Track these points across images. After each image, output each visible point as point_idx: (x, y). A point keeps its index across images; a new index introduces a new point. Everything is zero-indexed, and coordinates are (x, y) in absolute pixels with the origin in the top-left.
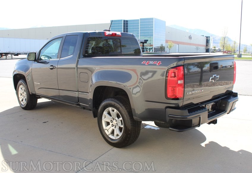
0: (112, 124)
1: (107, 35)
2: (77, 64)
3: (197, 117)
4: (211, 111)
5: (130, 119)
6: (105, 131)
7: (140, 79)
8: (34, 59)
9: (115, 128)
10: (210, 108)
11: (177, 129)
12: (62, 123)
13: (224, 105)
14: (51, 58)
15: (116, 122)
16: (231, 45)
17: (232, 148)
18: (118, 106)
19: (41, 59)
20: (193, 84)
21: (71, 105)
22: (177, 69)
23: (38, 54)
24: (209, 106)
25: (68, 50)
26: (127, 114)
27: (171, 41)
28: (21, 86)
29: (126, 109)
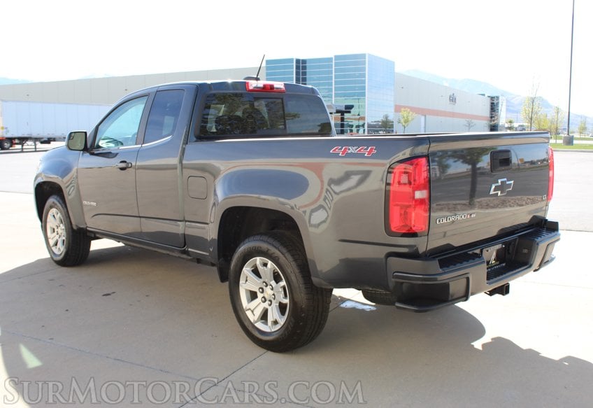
0: (264, 297)
1: (251, 88)
2: (181, 157)
3: (462, 277)
4: (495, 266)
5: (305, 284)
6: (247, 312)
7: (327, 190)
8: (82, 147)
9: (270, 305)
10: (493, 257)
11: (413, 305)
12: (147, 296)
13: (525, 251)
14: (122, 144)
15: (272, 292)
16: (549, 117)
17: (545, 353)
18: (277, 253)
19: (99, 147)
20: (454, 202)
21: (168, 252)
22: (412, 165)
23: (93, 134)
24: (491, 253)
25: (160, 125)
26: (297, 271)
27: (409, 107)
28: (54, 211)
29: (295, 260)
